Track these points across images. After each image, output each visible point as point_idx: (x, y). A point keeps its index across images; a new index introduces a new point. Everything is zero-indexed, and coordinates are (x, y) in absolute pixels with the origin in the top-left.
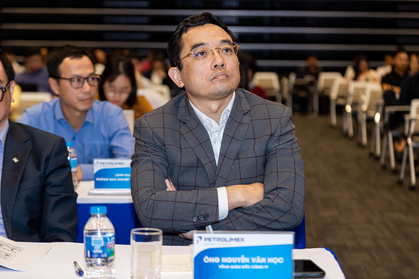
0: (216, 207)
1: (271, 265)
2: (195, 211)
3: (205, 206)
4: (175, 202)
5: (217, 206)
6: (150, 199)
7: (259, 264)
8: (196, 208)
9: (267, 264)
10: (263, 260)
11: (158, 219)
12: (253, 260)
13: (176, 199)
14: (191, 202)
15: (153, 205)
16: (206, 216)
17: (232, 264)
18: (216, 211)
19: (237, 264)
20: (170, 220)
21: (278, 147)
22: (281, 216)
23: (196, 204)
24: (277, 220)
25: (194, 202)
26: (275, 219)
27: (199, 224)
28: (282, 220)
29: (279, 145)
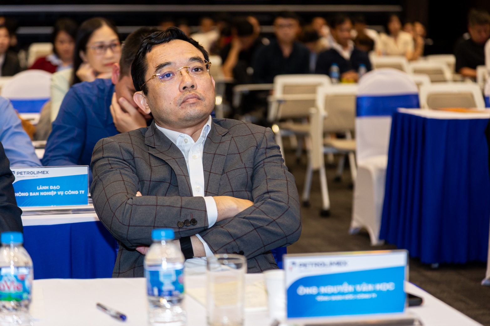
0: (204, 212)
1: (379, 293)
2: (180, 216)
3: (192, 211)
4: (157, 205)
5: (206, 211)
6: (126, 203)
7: (365, 293)
8: (181, 212)
9: (374, 291)
10: (370, 287)
11: (136, 226)
12: (359, 288)
13: (157, 203)
14: (175, 206)
15: (130, 211)
16: (194, 221)
17: (333, 294)
18: (204, 215)
19: (340, 293)
20: (150, 226)
21: (266, 160)
22: (279, 217)
23: (181, 207)
24: (274, 220)
25: (179, 205)
26: (272, 220)
27: (186, 230)
28: (280, 221)
29: (266, 158)
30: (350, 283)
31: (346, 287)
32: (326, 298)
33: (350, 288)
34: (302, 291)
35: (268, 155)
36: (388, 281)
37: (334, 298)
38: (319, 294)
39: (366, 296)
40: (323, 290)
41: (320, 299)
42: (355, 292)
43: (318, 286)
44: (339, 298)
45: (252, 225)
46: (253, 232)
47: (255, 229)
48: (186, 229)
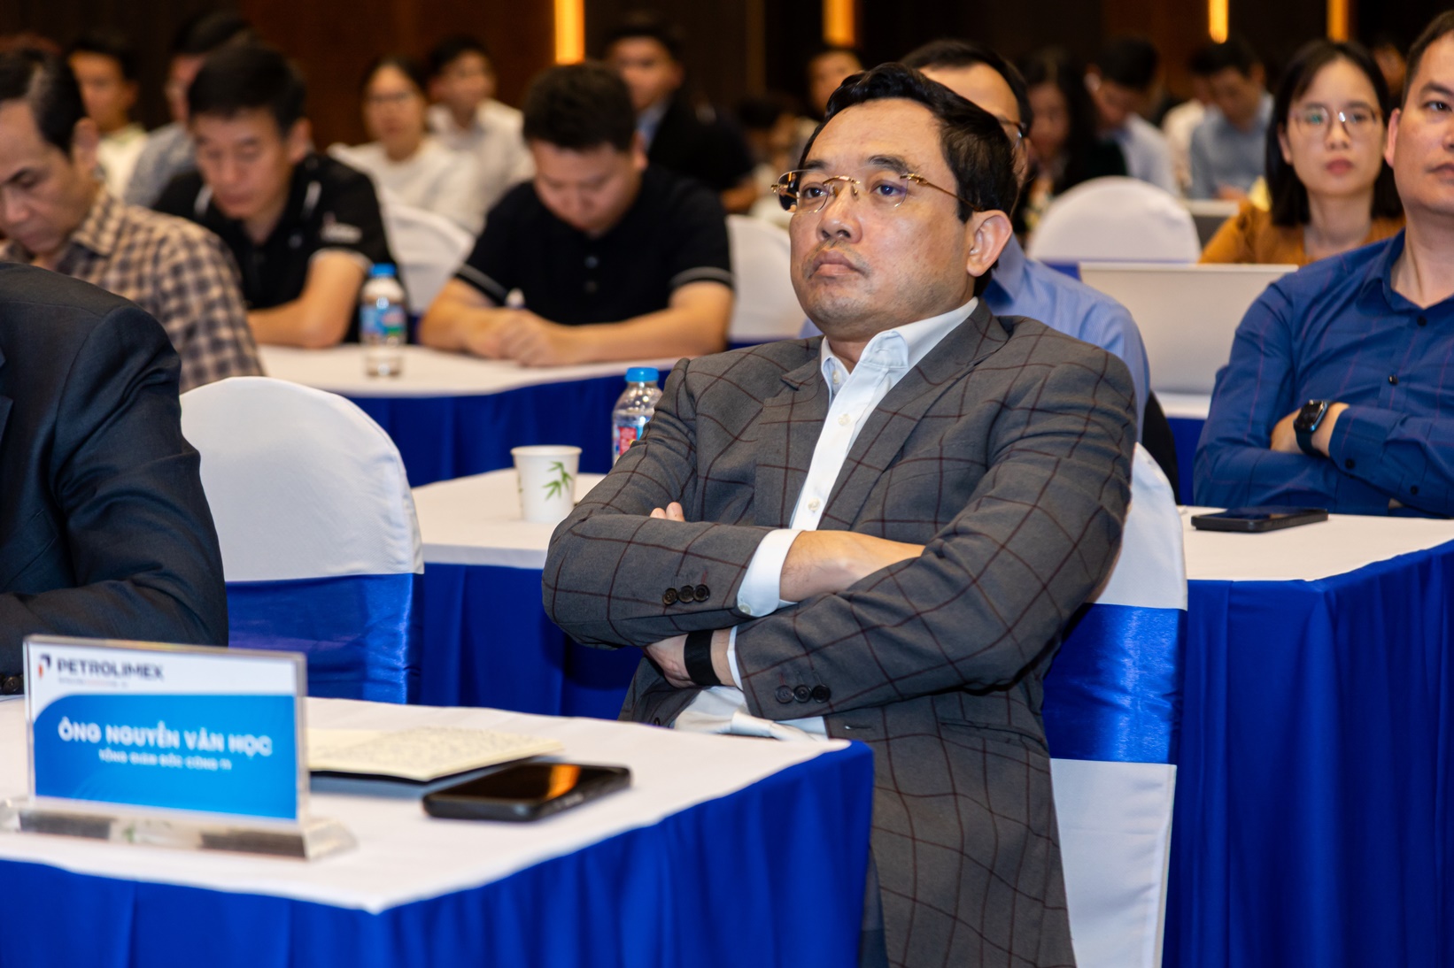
0: (739, 569)
2: (677, 576)
3: (709, 563)
4: (629, 542)
8: (680, 565)
13: (633, 535)
14: (671, 547)
16: (701, 592)
17: (135, 748)
18: (734, 578)
20: (601, 595)
21: (1020, 445)
22: (937, 608)
23: (686, 553)
24: (918, 614)
25: (682, 547)
26: (912, 612)
27: (680, 612)
28: (936, 617)
29: (1022, 438)
30: (170, 726)
31: (164, 736)
32: (120, 757)
33: (172, 739)
34: (69, 730)
35: (1031, 430)
36: (257, 732)
37: (136, 758)
38: (103, 743)
39: (210, 764)
41: (107, 755)
42: (183, 751)
43: (102, 721)
44: (149, 759)
45: (858, 620)
46: (854, 640)
47: (863, 631)
48: (681, 610)
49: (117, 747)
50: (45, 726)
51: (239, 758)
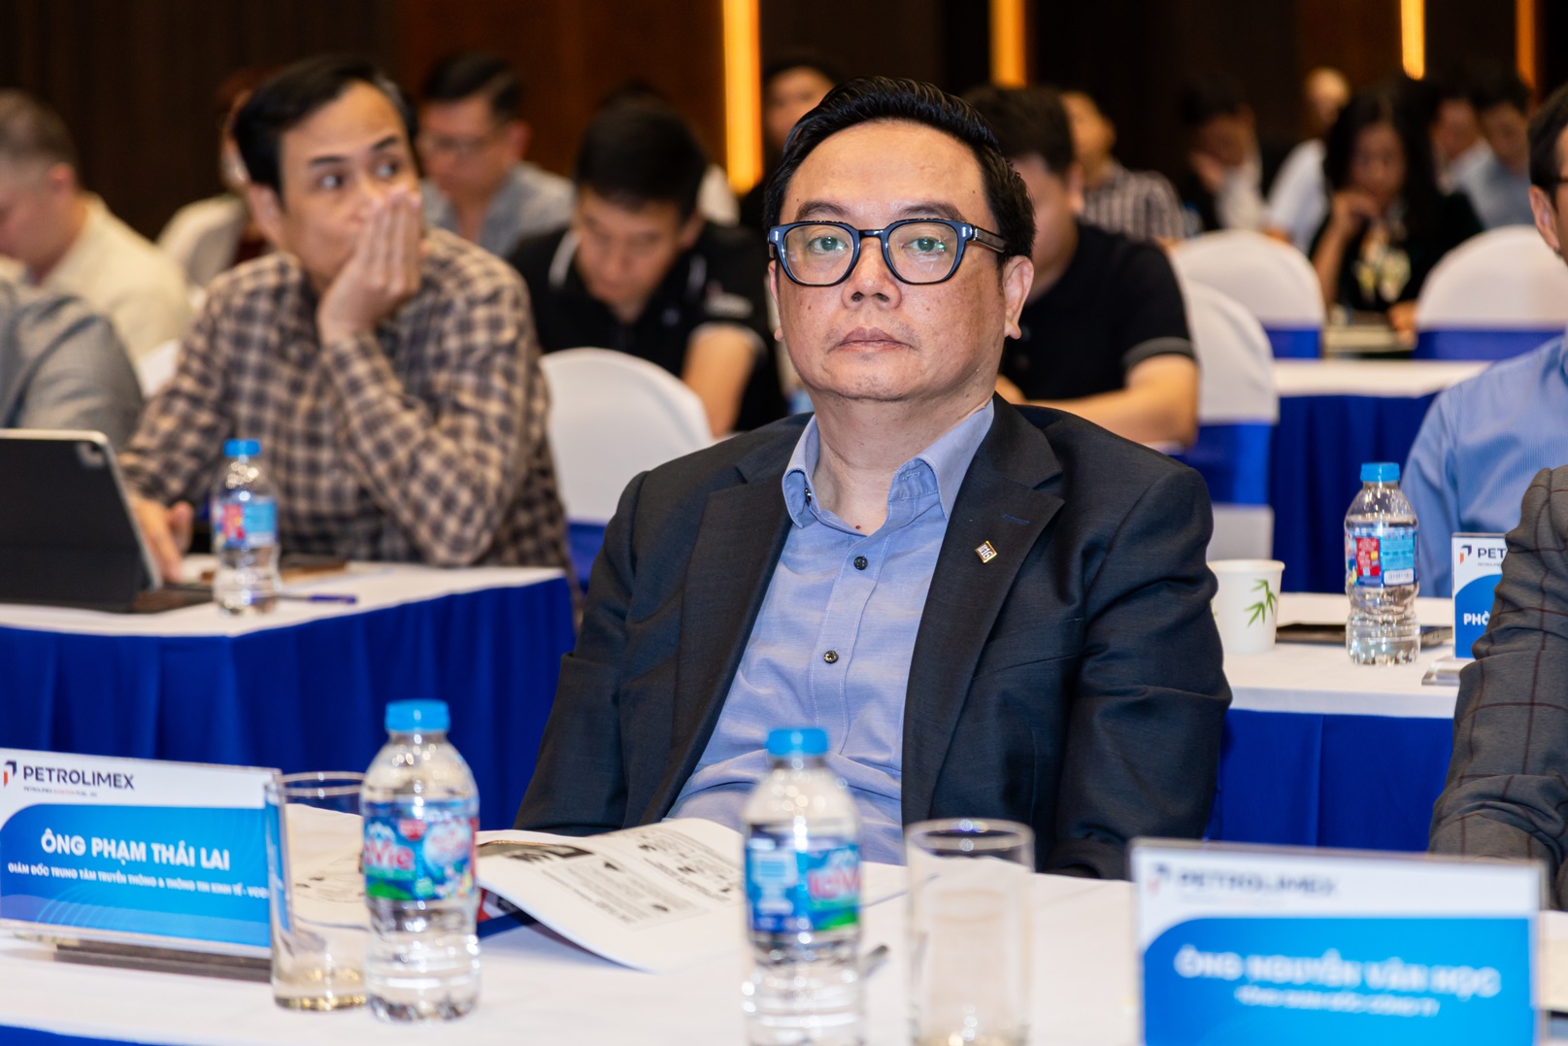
1: (1445, 998)
7: (1397, 993)
9: (1427, 993)
10: (1413, 977)
12: (1376, 975)
17: (1287, 986)
19: (1311, 987)
30: (1347, 956)
31: (1333, 968)
32: (1268, 998)
33: (1348, 974)
34: (1192, 963)
36: (1477, 965)
37: (1293, 1000)
38: (1243, 981)
39: (1403, 1006)
40: (1262, 967)
41: (1248, 995)
42: (1363, 989)
43: (1244, 952)
44: (1314, 1000)
49: (1265, 984)
50: (1158, 958)
51: (1447, 999)
